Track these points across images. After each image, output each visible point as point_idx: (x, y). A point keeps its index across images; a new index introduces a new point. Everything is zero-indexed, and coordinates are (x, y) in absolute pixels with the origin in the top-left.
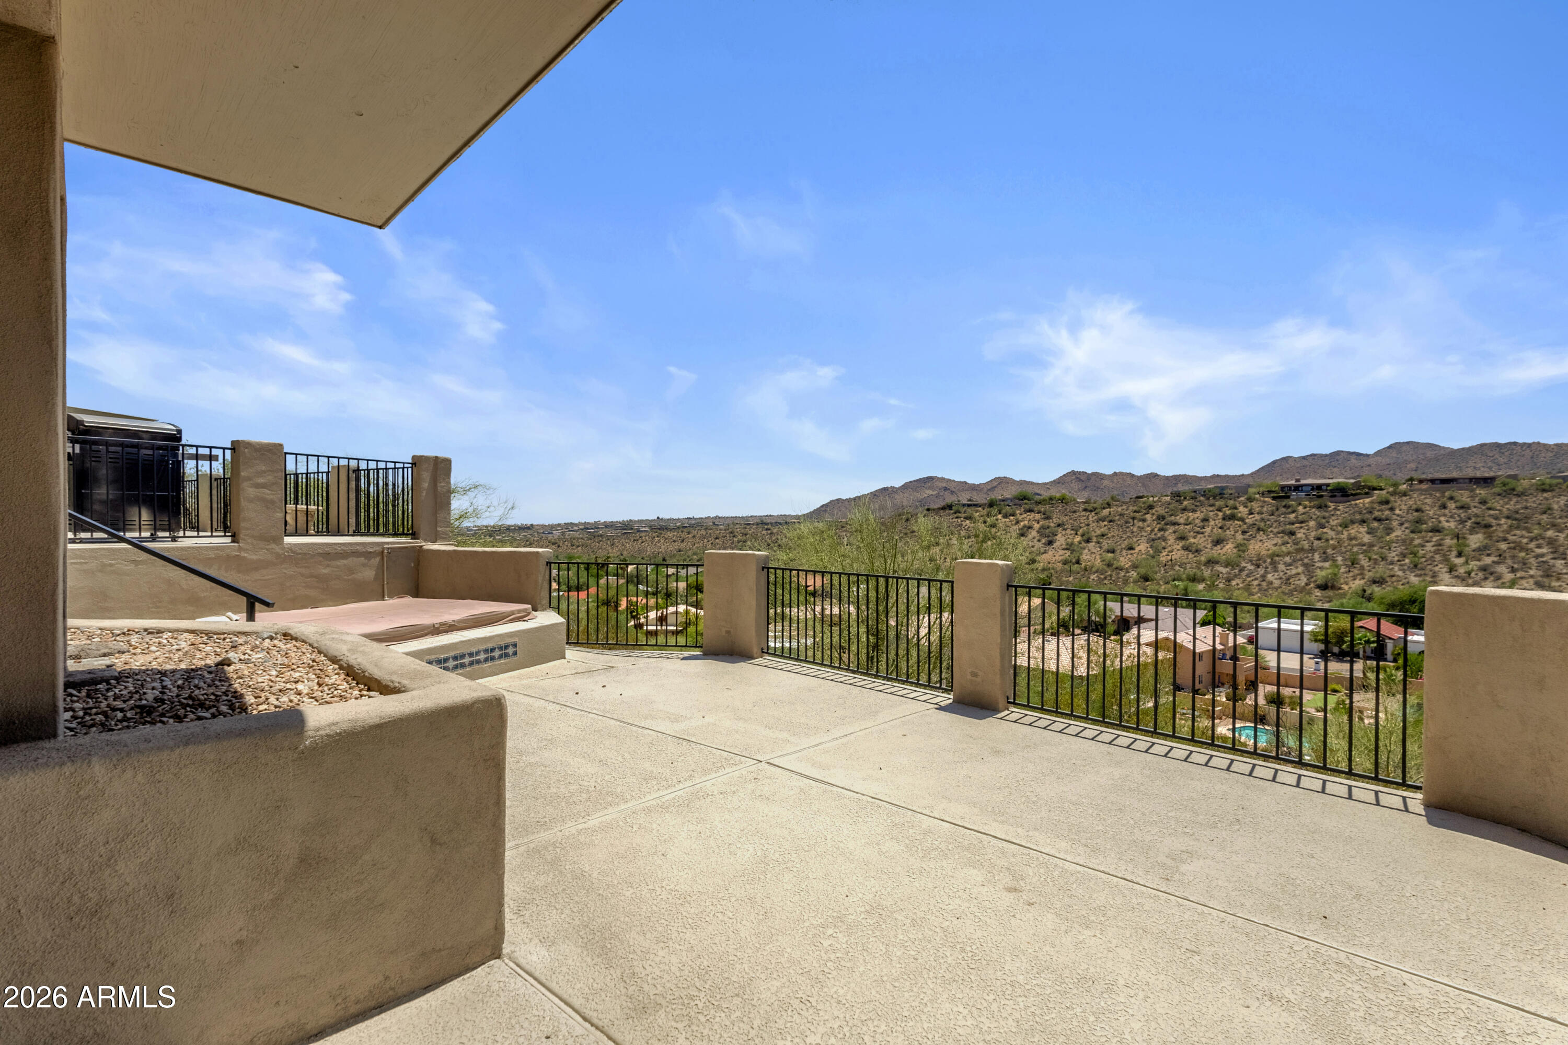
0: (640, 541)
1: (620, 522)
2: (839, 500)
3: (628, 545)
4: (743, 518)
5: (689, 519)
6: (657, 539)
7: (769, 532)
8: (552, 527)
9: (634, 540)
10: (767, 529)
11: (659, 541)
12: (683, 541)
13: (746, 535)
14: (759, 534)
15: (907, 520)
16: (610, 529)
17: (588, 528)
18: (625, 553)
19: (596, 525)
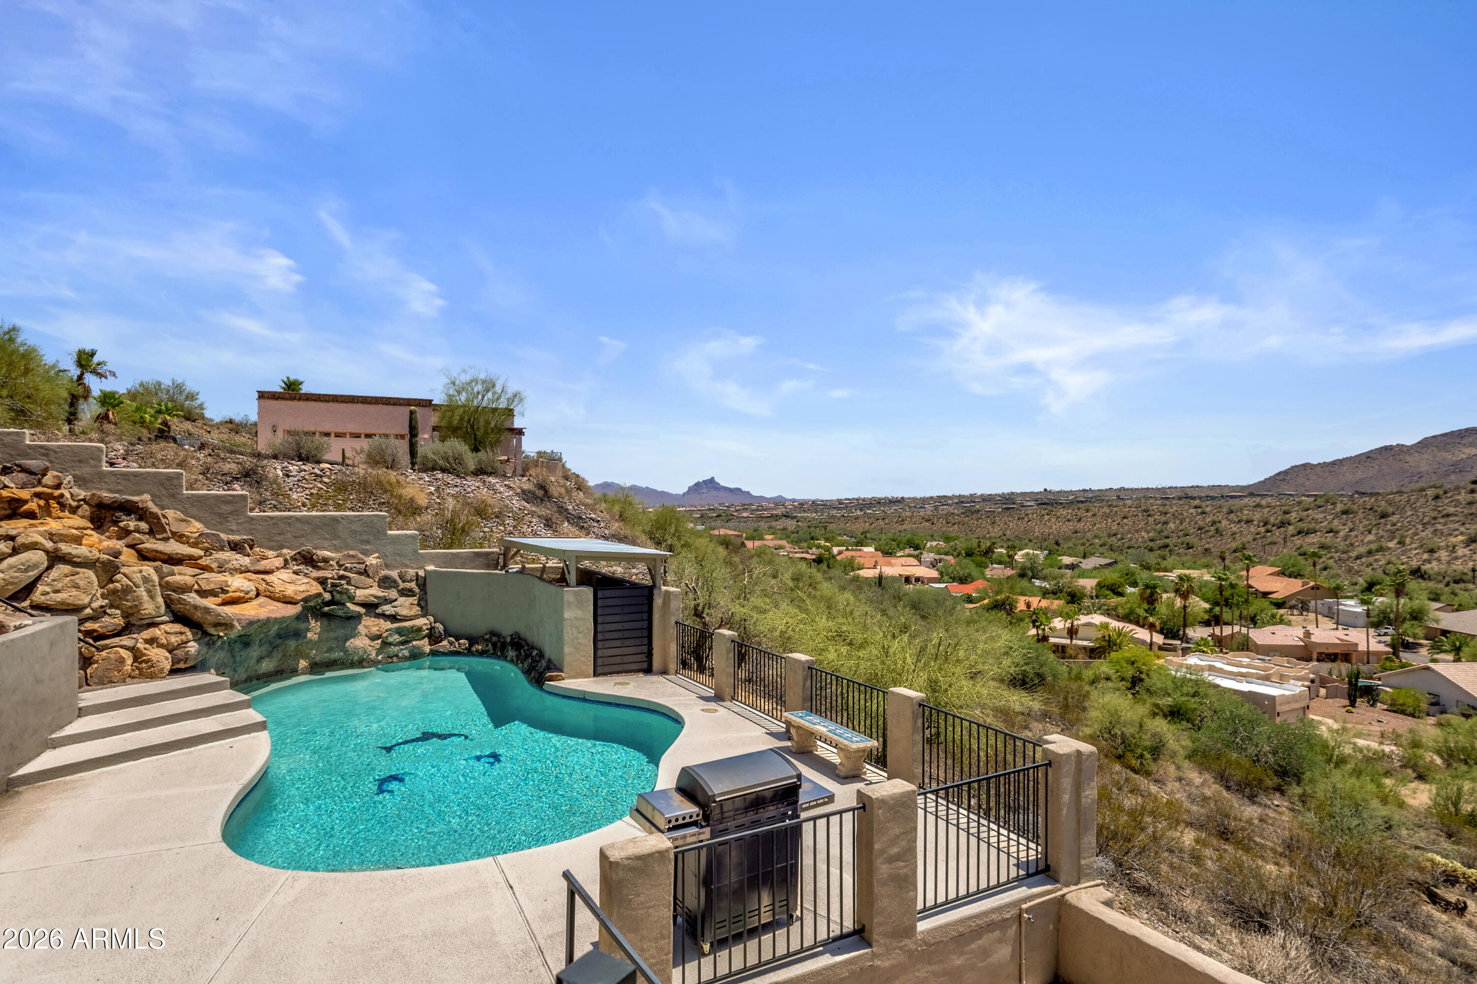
0: (1026, 519)
1: (999, 495)
2: (1305, 466)
3: (1011, 524)
4: (1157, 489)
5: (1085, 491)
6: (1046, 517)
7: (1200, 510)
8: (924, 501)
9: (1019, 519)
10: (1196, 507)
11: (1049, 520)
12: (1080, 520)
13: (1166, 514)
14: (1185, 514)
15: (1437, 497)
16: (989, 503)
17: (963, 502)
18: (1008, 533)
19: (972, 498)
